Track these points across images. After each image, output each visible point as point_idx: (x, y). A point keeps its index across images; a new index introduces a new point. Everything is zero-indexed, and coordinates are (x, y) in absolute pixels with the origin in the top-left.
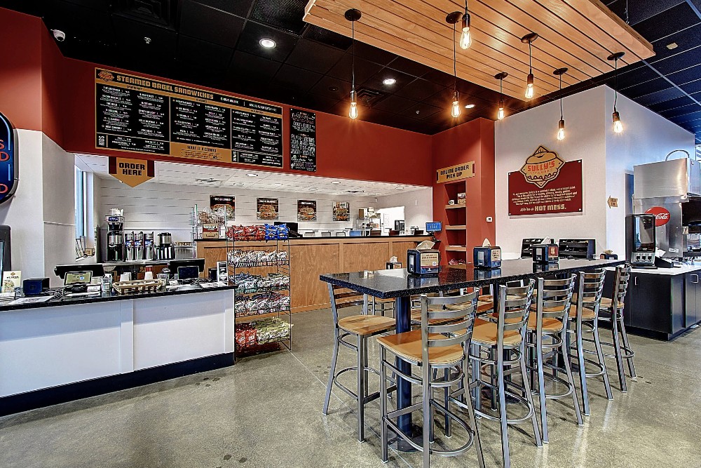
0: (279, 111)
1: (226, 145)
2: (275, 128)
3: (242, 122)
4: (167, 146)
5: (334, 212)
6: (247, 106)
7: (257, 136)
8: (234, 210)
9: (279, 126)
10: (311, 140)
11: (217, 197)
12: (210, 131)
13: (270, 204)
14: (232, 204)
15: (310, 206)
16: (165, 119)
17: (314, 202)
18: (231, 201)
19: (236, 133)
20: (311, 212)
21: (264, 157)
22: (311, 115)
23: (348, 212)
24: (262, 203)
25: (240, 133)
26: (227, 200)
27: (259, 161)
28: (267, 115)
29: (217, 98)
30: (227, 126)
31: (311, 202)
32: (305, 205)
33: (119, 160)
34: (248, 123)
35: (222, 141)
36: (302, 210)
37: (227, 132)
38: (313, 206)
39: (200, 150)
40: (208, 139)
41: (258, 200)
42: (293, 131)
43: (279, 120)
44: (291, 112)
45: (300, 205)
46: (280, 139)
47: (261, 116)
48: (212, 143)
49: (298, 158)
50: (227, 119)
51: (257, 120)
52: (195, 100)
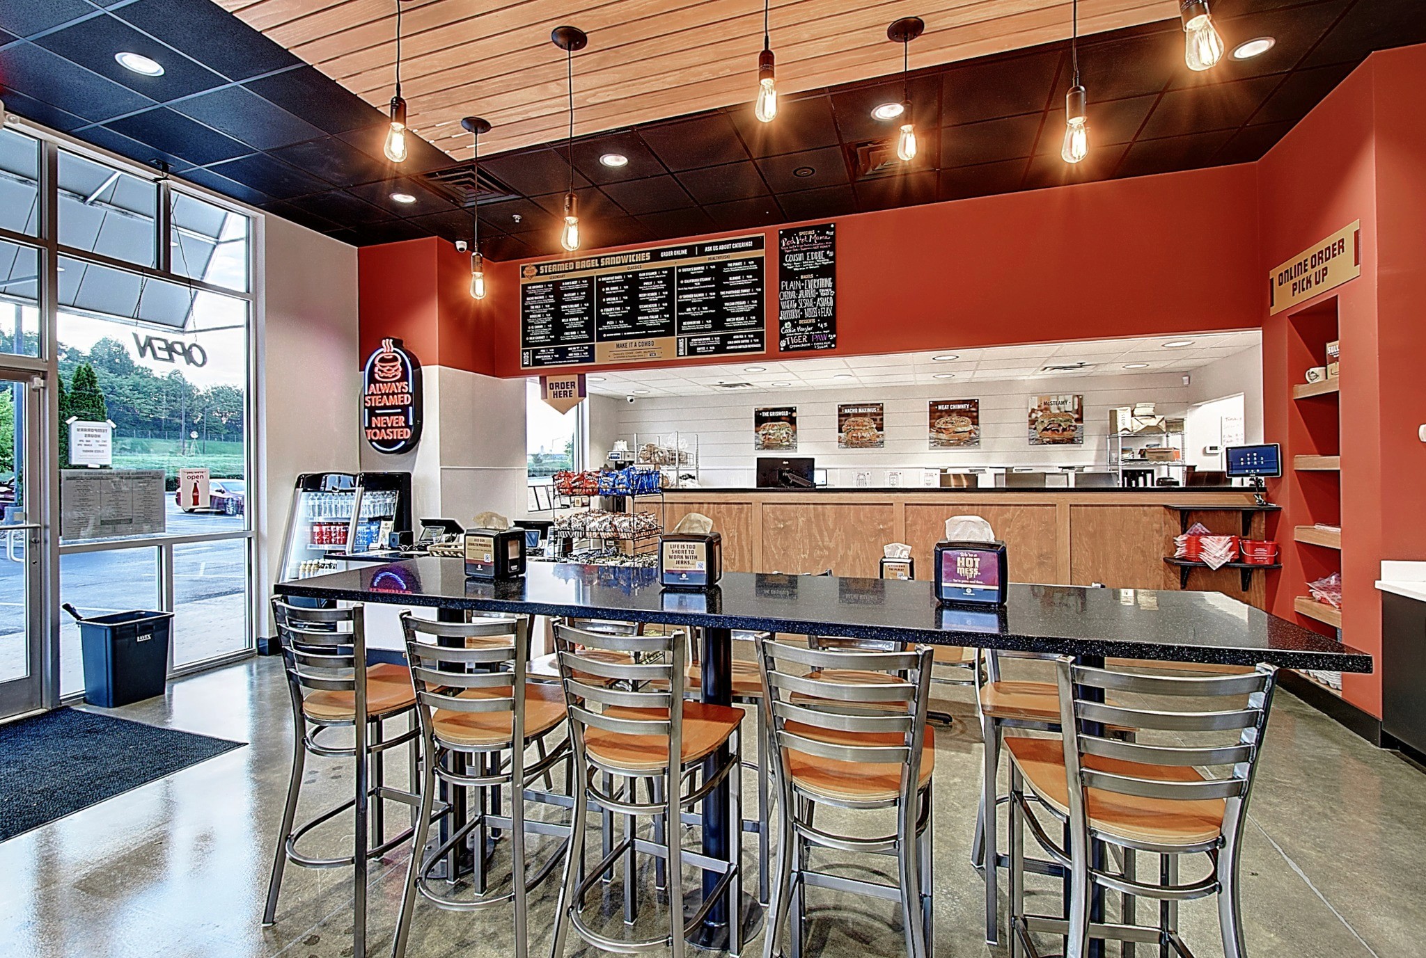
0: (758, 243)
1: (668, 330)
2: (750, 279)
3: (692, 285)
4: (591, 350)
5: (1033, 422)
6: (702, 253)
7: (718, 303)
8: (795, 432)
9: (758, 273)
10: (827, 282)
11: (766, 410)
12: (646, 314)
14: (792, 421)
15: (960, 413)
16: (589, 312)
17: (974, 403)
18: (790, 416)
19: (683, 306)
20: (964, 425)
21: (730, 337)
22: (822, 229)
23: (1080, 420)
24: (848, 415)
25: (689, 304)
27: (721, 348)
28: (735, 261)
29: (656, 256)
30: (670, 299)
31: (964, 402)
32: (949, 412)
33: (549, 380)
34: (702, 283)
35: (663, 326)
36: (940, 424)
37: (669, 309)
38: (971, 411)
39: (634, 348)
40: (643, 327)
41: (840, 410)
42: (787, 275)
43: (759, 261)
44: (781, 237)
45: (936, 411)
46: (760, 297)
47: (724, 264)
48: (648, 332)
49: (795, 326)
50: (670, 288)
51: (718, 274)
52: (625, 269)
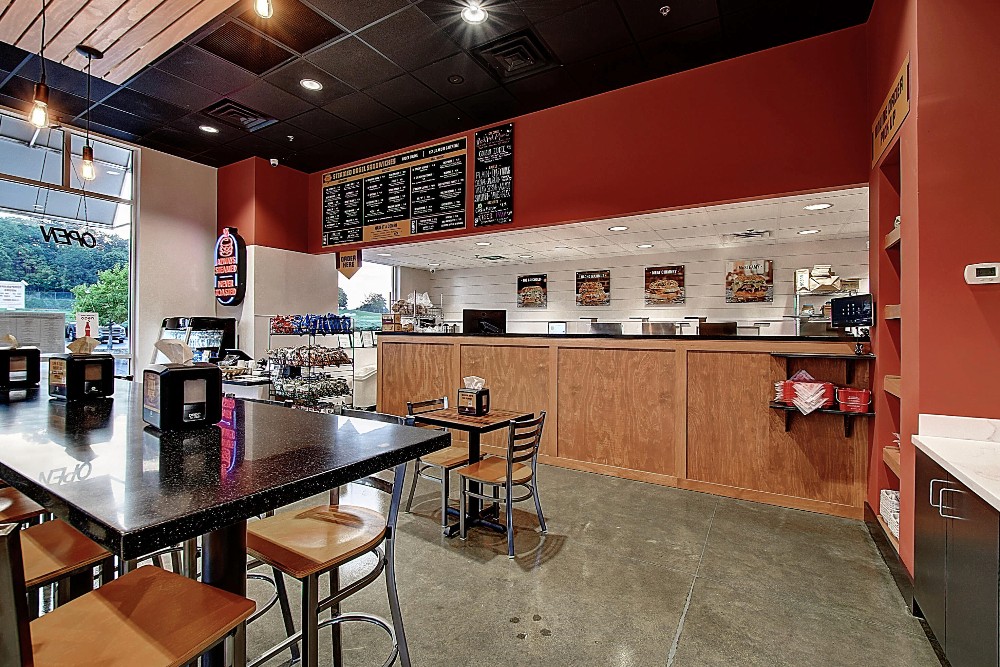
0: (462, 144)
1: (405, 215)
2: (458, 172)
3: (421, 180)
4: (361, 233)
5: (729, 284)
6: (427, 155)
7: (436, 193)
8: (545, 294)
9: (462, 168)
10: (506, 170)
11: (525, 277)
12: (393, 203)
13: (596, 280)
14: (543, 285)
15: (669, 277)
16: (360, 205)
17: (681, 269)
18: (542, 281)
19: (415, 196)
20: (672, 287)
21: (443, 218)
22: (503, 128)
23: (770, 281)
24: (583, 280)
25: (419, 195)
26: (535, 280)
27: (437, 227)
28: (448, 159)
29: (399, 161)
30: (407, 192)
31: (673, 268)
32: (661, 277)
33: (342, 255)
34: (427, 178)
35: (403, 212)
36: (654, 286)
37: (406, 200)
38: (678, 275)
39: (386, 229)
40: (391, 214)
41: (577, 276)
42: (480, 167)
43: (462, 158)
44: (477, 138)
45: (650, 276)
46: (463, 186)
47: (441, 162)
48: (394, 217)
49: (484, 206)
50: (407, 184)
51: (436, 170)
52: (380, 172)
